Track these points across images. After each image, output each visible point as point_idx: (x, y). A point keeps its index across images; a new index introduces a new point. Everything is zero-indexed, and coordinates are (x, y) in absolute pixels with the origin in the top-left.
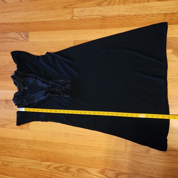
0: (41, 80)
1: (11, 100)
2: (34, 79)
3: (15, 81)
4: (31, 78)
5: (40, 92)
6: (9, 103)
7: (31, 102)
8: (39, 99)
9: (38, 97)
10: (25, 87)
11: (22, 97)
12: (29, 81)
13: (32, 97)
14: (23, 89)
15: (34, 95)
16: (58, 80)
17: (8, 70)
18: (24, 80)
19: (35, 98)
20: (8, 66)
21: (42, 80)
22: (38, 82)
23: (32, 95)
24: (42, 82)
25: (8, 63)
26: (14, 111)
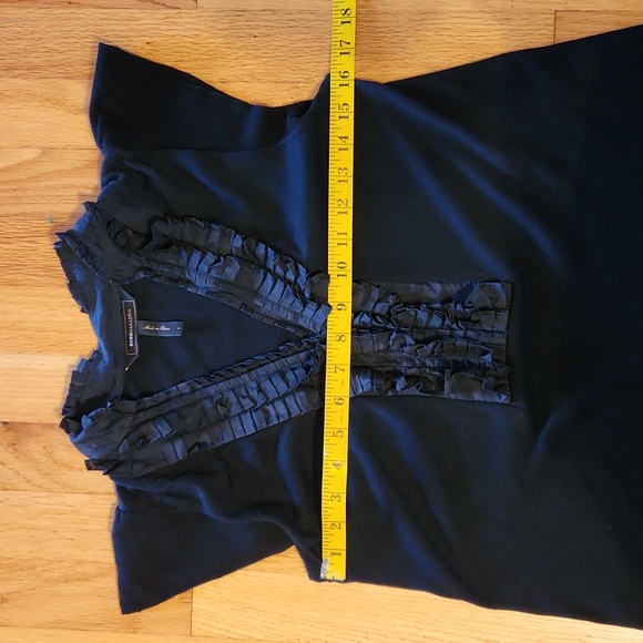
0: (287, 282)
1: (49, 426)
2: (232, 271)
3: (79, 276)
4: (210, 258)
5: (272, 367)
6: (34, 447)
7: (205, 438)
8: (266, 412)
9: (260, 401)
10: (156, 320)
11: (131, 405)
12: (192, 276)
13: (208, 404)
14: (141, 339)
15: (223, 385)
16: (413, 286)
17: (28, 209)
18: (146, 269)
19: (235, 410)
20: (30, 179)
21: (290, 276)
22: (257, 294)
23: (212, 390)
24: (298, 293)
25: (30, 154)
26: (68, 499)
